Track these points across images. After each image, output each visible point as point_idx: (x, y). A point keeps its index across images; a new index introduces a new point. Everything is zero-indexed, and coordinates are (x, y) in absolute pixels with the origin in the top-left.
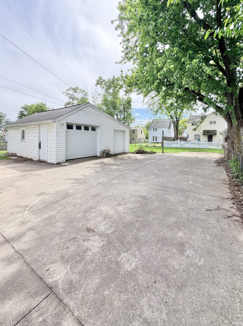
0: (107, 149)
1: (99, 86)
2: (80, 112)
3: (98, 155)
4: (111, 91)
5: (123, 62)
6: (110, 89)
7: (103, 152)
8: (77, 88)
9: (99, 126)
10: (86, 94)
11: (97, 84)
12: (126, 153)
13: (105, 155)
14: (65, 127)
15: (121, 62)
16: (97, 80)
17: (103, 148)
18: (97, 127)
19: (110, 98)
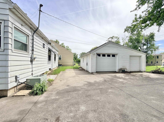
0: (124, 68)
1: (126, 32)
2: (104, 47)
3: (117, 71)
4: (135, 33)
5: (138, 8)
6: (135, 31)
7: (120, 70)
8: (113, 37)
9: (118, 54)
10: (118, 38)
11: (125, 31)
12: (142, 72)
13: (121, 71)
14: (96, 55)
15: (136, 9)
16: (125, 29)
17: (120, 67)
18: (116, 54)
19: (134, 37)
